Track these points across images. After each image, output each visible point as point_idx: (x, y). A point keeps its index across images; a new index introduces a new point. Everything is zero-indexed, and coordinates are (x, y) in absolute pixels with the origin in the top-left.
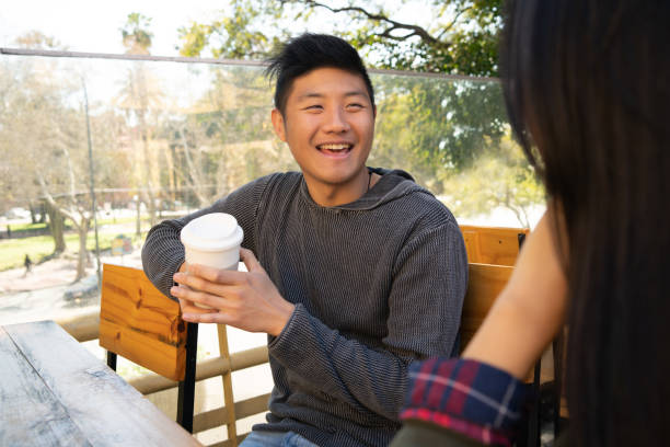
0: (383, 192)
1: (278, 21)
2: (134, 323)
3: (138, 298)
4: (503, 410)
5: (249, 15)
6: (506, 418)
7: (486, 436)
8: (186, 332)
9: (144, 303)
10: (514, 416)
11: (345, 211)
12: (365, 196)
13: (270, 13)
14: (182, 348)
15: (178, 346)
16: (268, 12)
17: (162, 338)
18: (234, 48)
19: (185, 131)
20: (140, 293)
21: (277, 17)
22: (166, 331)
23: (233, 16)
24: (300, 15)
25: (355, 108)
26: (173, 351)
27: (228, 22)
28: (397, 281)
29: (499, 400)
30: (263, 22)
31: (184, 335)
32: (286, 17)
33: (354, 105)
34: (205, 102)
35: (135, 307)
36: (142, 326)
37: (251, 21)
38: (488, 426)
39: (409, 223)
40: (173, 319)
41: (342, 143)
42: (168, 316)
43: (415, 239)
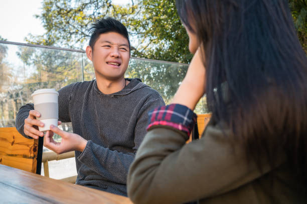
0: (132, 87)
1: (69, 43)
2: (10, 152)
3: (12, 140)
4: (186, 118)
5: (55, 39)
6: (187, 121)
7: (180, 127)
8: (37, 152)
9: (16, 142)
10: (190, 121)
11: (116, 96)
12: (124, 89)
13: (65, 39)
14: (35, 159)
15: (33, 158)
16: (64, 38)
17: (25, 156)
18: (48, 54)
19: (22, 93)
20: (14, 138)
21: (68, 41)
22: (27, 153)
23: (47, 39)
24: (79, 40)
25: (123, 50)
26: (30, 161)
27: (45, 41)
28: (139, 121)
29: (184, 115)
30: (62, 42)
31: (36, 153)
32: (72, 41)
33: (123, 49)
34: (33, 79)
35: (11, 145)
36: (14, 153)
37: (56, 42)
38: (181, 124)
39: (144, 98)
40: (31, 146)
41: (116, 62)
42: (28, 145)
43: (146, 104)
